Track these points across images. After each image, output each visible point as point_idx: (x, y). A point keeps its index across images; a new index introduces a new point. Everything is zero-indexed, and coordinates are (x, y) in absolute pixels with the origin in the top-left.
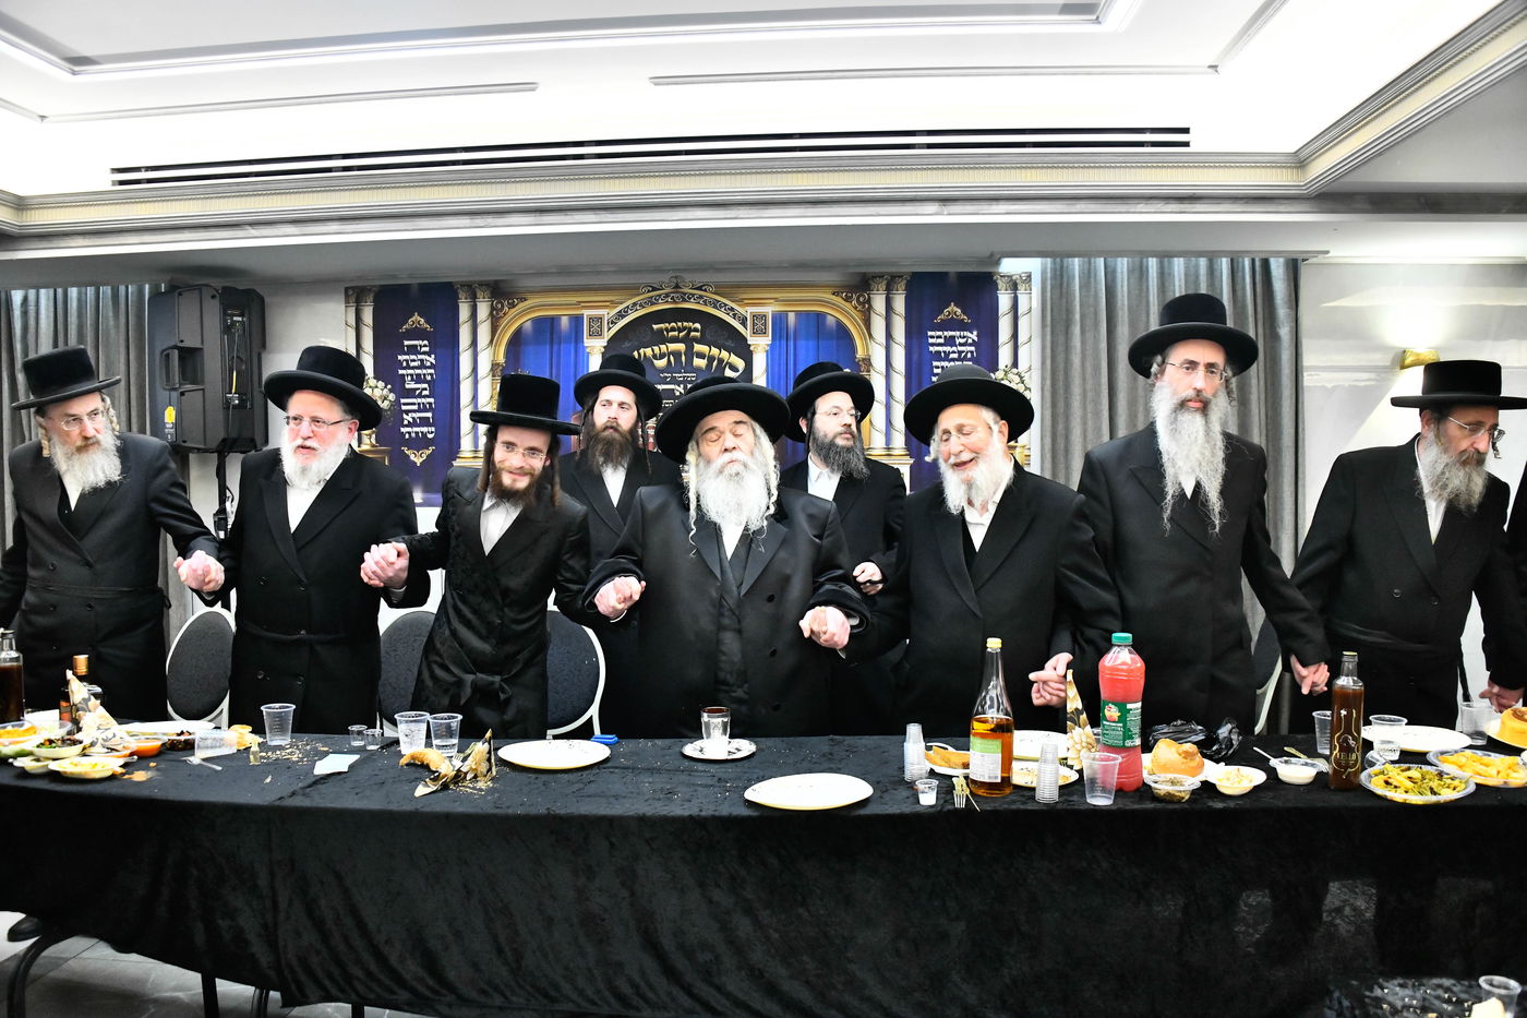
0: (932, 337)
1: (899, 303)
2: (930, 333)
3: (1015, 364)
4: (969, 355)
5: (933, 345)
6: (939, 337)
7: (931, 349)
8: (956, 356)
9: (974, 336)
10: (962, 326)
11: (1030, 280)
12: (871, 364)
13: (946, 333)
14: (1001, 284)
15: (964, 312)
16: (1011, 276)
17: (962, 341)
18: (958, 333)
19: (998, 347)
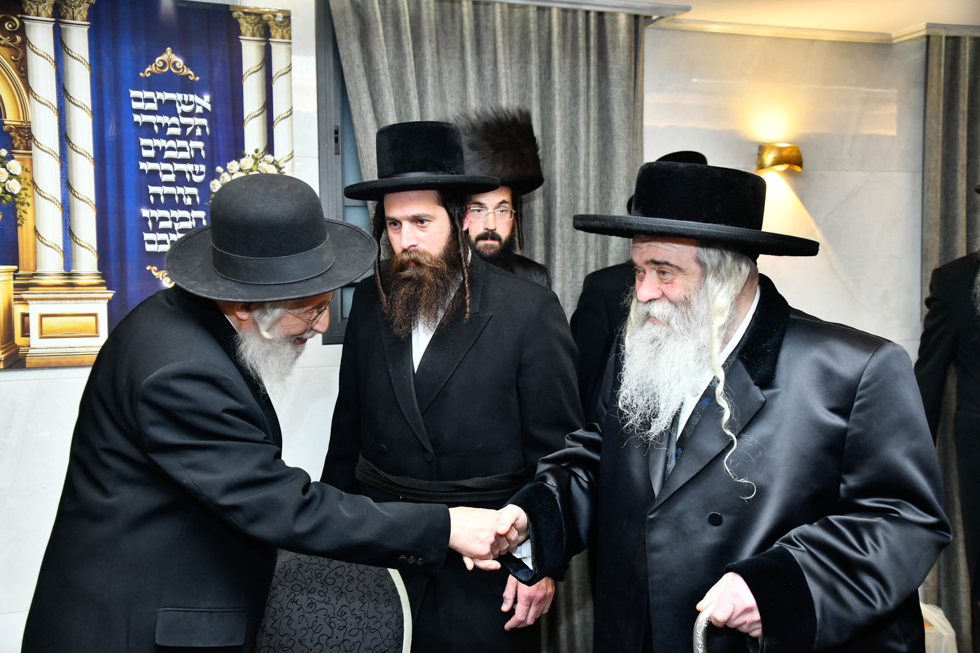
0: (138, 100)
1: (78, 39)
2: (134, 93)
3: (270, 148)
4: (199, 132)
5: (139, 112)
6: (151, 100)
7: (136, 118)
8: (177, 131)
9: (205, 102)
10: (185, 86)
11: (289, 24)
12: (31, 137)
13: (160, 95)
14: (245, 26)
15: (188, 64)
16: (259, 15)
17: (188, 109)
18: (178, 97)
19: (244, 121)
